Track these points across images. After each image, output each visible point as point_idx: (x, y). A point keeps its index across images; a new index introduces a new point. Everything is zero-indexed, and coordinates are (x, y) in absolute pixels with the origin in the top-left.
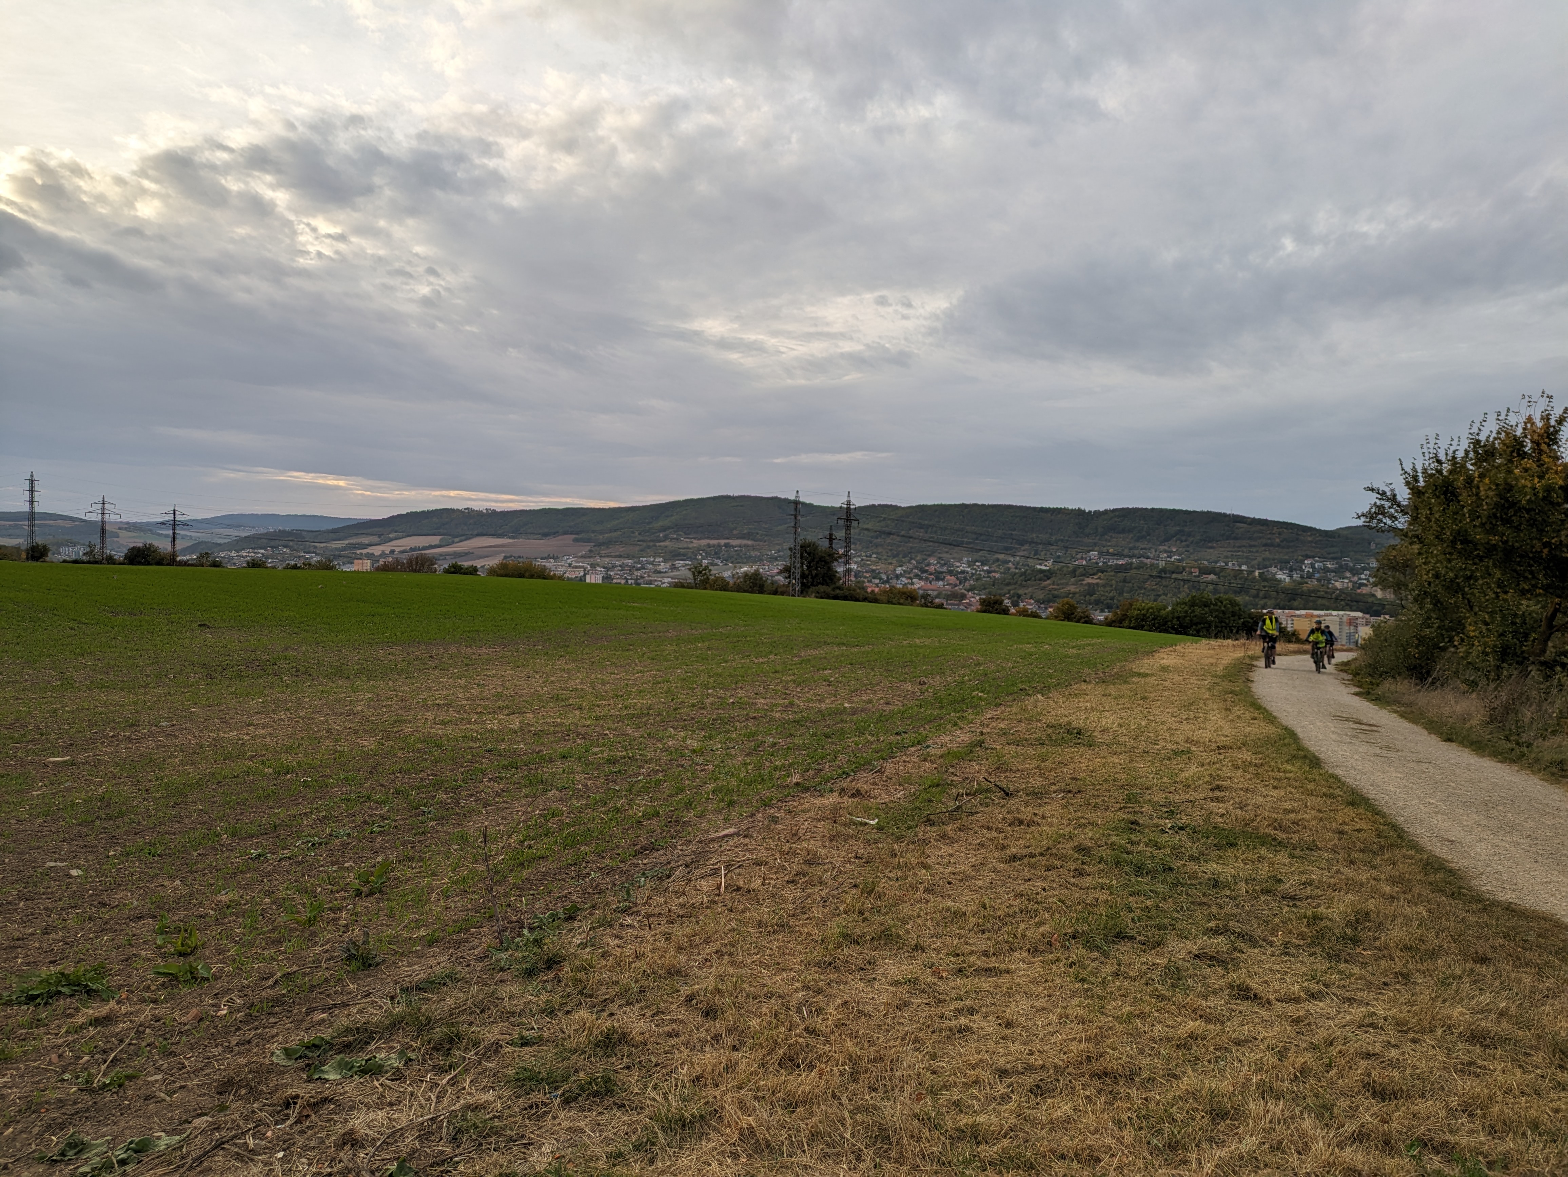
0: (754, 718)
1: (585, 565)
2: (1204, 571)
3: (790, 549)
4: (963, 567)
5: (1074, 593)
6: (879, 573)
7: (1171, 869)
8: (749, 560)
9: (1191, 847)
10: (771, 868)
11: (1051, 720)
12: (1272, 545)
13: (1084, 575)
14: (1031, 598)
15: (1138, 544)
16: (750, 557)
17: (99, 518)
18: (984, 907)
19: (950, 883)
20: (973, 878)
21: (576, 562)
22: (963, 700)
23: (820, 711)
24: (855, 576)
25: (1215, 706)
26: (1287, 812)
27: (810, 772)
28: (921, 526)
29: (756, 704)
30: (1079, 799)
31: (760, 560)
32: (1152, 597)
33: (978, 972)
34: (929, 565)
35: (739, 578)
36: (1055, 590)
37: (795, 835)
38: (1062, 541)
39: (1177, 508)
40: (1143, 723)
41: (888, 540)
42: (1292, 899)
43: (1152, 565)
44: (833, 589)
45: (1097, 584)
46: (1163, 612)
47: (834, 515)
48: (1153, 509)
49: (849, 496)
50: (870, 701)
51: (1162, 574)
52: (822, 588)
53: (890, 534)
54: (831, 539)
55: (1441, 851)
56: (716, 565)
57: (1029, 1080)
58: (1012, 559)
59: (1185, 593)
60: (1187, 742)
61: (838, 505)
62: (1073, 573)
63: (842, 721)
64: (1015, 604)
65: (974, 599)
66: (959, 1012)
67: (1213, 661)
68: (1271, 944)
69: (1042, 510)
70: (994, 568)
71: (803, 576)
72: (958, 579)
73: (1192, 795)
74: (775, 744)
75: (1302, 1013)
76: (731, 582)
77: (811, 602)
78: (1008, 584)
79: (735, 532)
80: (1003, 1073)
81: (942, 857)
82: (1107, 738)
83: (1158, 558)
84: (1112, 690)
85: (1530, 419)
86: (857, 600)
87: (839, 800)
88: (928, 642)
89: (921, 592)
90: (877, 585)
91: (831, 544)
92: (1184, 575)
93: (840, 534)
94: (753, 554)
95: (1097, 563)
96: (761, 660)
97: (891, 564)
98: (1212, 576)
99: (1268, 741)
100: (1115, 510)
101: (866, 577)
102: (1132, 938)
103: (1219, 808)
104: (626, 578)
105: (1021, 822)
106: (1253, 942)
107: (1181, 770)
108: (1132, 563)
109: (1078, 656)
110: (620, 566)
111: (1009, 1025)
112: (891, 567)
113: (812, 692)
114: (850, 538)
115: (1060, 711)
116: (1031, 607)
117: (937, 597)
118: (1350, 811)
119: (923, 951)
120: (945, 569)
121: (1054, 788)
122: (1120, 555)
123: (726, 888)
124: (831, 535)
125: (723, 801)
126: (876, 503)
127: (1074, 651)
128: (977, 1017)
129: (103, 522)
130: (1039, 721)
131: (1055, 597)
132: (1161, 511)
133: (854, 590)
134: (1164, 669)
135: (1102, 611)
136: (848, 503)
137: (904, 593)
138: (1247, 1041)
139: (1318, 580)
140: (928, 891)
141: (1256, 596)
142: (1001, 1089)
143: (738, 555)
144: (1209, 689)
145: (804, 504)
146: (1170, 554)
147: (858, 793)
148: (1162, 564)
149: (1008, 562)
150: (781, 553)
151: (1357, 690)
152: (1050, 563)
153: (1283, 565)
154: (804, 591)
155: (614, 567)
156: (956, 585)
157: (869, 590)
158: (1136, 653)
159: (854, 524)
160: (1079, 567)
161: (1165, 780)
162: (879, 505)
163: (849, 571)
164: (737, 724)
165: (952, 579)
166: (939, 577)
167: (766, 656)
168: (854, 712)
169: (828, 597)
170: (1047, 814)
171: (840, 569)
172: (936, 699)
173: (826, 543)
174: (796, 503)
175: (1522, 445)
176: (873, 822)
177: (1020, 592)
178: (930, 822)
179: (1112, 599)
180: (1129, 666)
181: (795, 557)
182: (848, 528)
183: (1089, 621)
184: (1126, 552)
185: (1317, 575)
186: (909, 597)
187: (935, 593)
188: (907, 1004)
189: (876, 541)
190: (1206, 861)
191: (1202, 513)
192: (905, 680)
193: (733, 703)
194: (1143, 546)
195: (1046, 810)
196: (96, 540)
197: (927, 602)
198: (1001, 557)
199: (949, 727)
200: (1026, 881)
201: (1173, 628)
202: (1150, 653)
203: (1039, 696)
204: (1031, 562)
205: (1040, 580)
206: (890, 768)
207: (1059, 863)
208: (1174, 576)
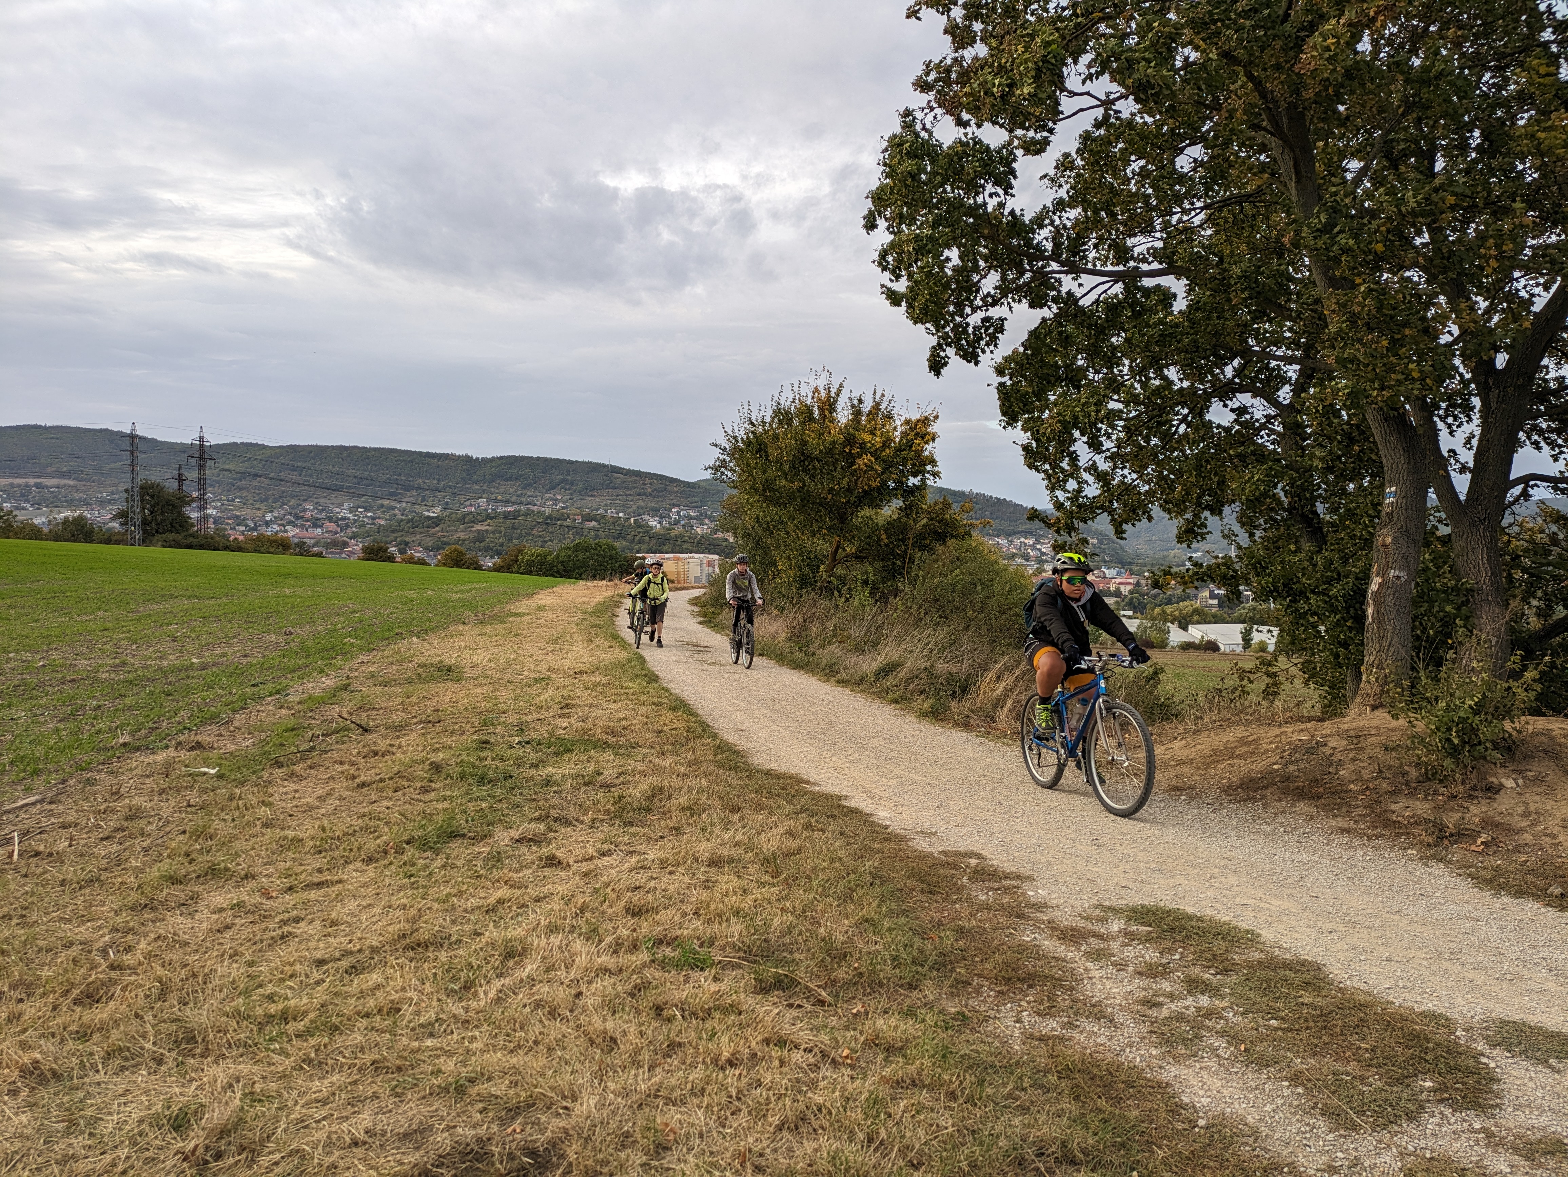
0: (73, 680)
2: (587, 518)
3: (127, 491)
4: (344, 513)
5: (464, 540)
6: (245, 519)
7: (511, 777)
8: (71, 503)
9: (533, 757)
10: (82, 829)
11: (422, 659)
12: (644, 494)
13: (473, 522)
14: (420, 545)
15: (525, 492)
16: (72, 500)
18: (324, 830)
19: (291, 816)
20: (318, 807)
22: (333, 648)
23: (160, 668)
24: (214, 523)
25: (580, 638)
26: (620, 720)
27: (143, 731)
28: (294, 469)
29: (75, 665)
30: (438, 728)
31: (86, 503)
32: (540, 543)
33: (310, 886)
34: (304, 510)
35: (57, 524)
36: (444, 537)
37: (116, 793)
38: (450, 487)
39: (561, 457)
40: (512, 657)
41: (255, 483)
42: (607, 787)
43: (539, 512)
44: (186, 537)
45: (487, 531)
46: (549, 558)
47: (184, 452)
48: (538, 458)
49: (201, 432)
50: (224, 655)
51: (549, 521)
52: (171, 536)
53: (257, 475)
54: (180, 479)
55: (732, 738)
56: (24, 509)
57: (345, 963)
58: (398, 505)
59: (570, 540)
60: (549, 670)
61: (188, 441)
62: (462, 520)
63: (188, 677)
64: (402, 552)
65: (357, 547)
66: (284, 922)
67: (586, 599)
68: (582, 823)
69: (428, 455)
70: (379, 513)
71: (145, 522)
72: (338, 526)
73: (544, 714)
74: (100, 706)
75: (593, 866)
76: (46, 530)
77: (157, 552)
78: (394, 531)
79: (49, 469)
80: (320, 963)
81: (286, 793)
82: (475, 672)
83: (544, 505)
84: (488, 629)
85: (816, 390)
86: (216, 549)
87: (175, 754)
88: (298, 591)
89: (296, 540)
90: (242, 533)
91: (180, 486)
92: (569, 522)
93: (192, 475)
94: (77, 496)
95: (486, 510)
96: (85, 618)
97: (259, 509)
98: (594, 523)
99: (619, 665)
100: (502, 458)
101: (228, 524)
102: (463, 836)
103: (565, 723)
105: (376, 754)
106: (567, 823)
107: (539, 695)
108: (519, 510)
109: (460, 600)
111: (334, 923)
112: (259, 513)
113: (151, 650)
114: (204, 479)
115: (433, 652)
116: (418, 553)
117: (314, 545)
118: (671, 715)
119: (253, 878)
120: (323, 515)
121: (415, 720)
122: (508, 502)
123: (20, 855)
124: (180, 475)
125: (24, 771)
126: (239, 441)
127: (458, 596)
128: (302, 924)
130: (411, 662)
131: (445, 544)
132: (546, 460)
133: (212, 538)
134: (541, 608)
135: (492, 557)
136: (201, 439)
137: (275, 541)
138: (545, 897)
139: (684, 526)
140: (266, 825)
141: (633, 541)
142: (316, 975)
143: (56, 497)
144: (577, 624)
145: (144, 439)
146: (556, 501)
147: (199, 746)
148: (548, 511)
149: (394, 508)
150: (116, 496)
151: (702, 619)
152: (438, 509)
153: (654, 512)
154: (146, 540)
156: (336, 533)
157: (232, 538)
158: (517, 596)
159: (210, 463)
160: (468, 514)
161: (522, 703)
162: (242, 443)
163: (205, 518)
164: (49, 688)
165: (332, 526)
166: (316, 523)
167: (93, 613)
168: (203, 667)
169: (179, 546)
170: (403, 743)
171: (194, 515)
172: (302, 649)
173: (176, 485)
174: (133, 437)
175: (811, 412)
176: (212, 771)
177: (408, 539)
178: (278, 764)
179: (502, 545)
180: (508, 607)
181: (133, 500)
182: (202, 468)
183: (478, 567)
184: (514, 499)
185: (682, 522)
186: (282, 546)
187: (313, 541)
188: (228, 927)
189: (239, 483)
190: (544, 767)
191: (583, 463)
192: (268, 632)
193: (44, 666)
194: (530, 493)
195: (403, 741)
197: (302, 550)
198: (386, 502)
199: (314, 674)
200: (372, 803)
201: (558, 572)
202: (531, 595)
203: (415, 639)
204: (418, 509)
205: (428, 527)
206: (239, 719)
207: (406, 784)
208: (559, 522)
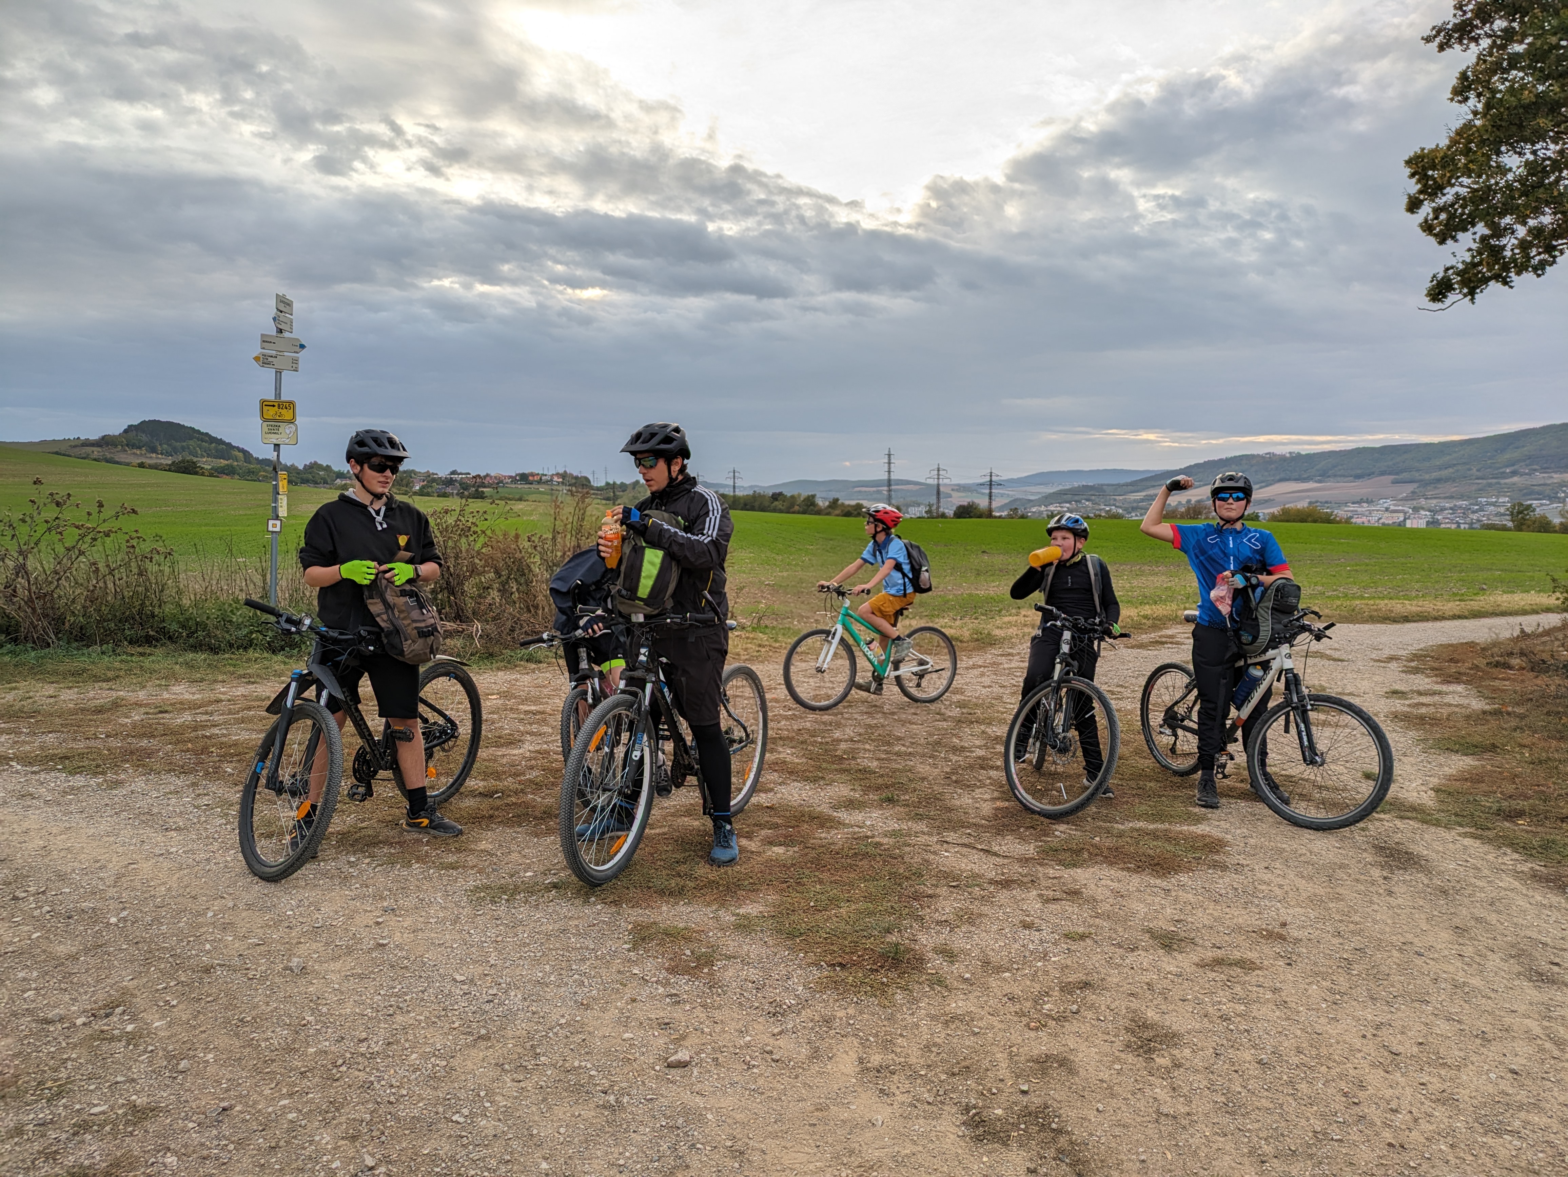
1: (1406, 509)
17: (936, 482)
21: (1395, 505)
104: (1457, 523)
110: (1451, 509)
129: (938, 485)
155: (1443, 509)
196: (933, 500)
